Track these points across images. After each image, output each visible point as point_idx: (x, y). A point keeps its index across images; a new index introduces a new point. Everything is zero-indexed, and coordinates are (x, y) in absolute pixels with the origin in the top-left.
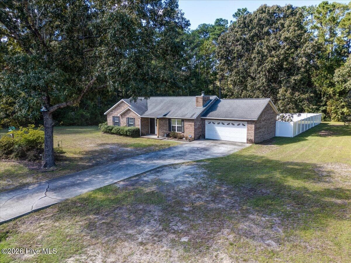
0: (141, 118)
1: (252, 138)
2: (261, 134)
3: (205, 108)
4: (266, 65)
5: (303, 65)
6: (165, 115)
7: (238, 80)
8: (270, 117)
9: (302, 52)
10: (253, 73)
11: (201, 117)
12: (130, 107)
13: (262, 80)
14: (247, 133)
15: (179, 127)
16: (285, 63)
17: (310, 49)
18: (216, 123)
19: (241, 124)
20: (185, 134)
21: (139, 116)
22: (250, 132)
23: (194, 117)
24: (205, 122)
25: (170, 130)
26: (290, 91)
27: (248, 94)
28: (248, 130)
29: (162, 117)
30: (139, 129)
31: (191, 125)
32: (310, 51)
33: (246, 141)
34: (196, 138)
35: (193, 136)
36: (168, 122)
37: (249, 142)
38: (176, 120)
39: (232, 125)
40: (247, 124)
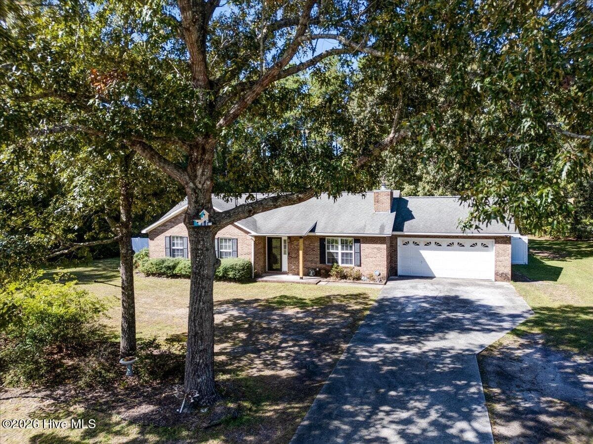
0: (256, 237)
1: (507, 270)
3: (394, 214)
6: (312, 231)
11: (393, 233)
14: (496, 261)
15: (347, 253)
18: (422, 244)
19: (479, 244)
21: (252, 233)
22: (501, 258)
23: (386, 232)
24: (397, 243)
25: (322, 261)
28: (498, 255)
29: (308, 234)
31: (378, 249)
33: (493, 277)
35: (385, 272)
36: (317, 244)
37: (500, 278)
38: (339, 239)
39: (458, 247)
40: (496, 243)
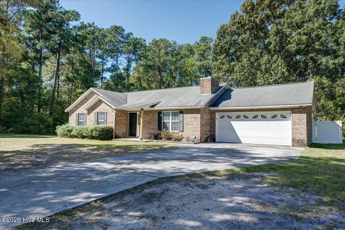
1: (303, 137)
3: (214, 95)
6: (153, 106)
11: (210, 108)
12: (101, 97)
14: (293, 129)
15: (175, 122)
18: (234, 117)
19: (279, 116)
20: (185, 134)
21: (114, 107)
23: (200, 104)
24: (215, 116)
25: (160, 128)
28: (294, 124)
29: (149, 109)
30: (112, 128)
31: (195, 118)
33: (290, 143)
34: (202, 140)
35: (199, 136)
36: (157, 116)
38: (171, 112)
39: (262, 118)
40: (292, 113)
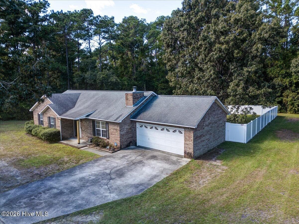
0: (61, 118)
1: (191, 151)
2: (203, 143)
3: (135, 107)
4: (213, 54)
5: (259, 54)
6: (88, 116)
7: (185, 72)
8: (217, 119)
9: (258, 36)
10: (201, 63)
11: (130, 120)
13: (210, 72)
14: (185, 144)
15: (104, 131)
16: (236, 51)
17: (267, 33)
18: (149, 127)
19: (177, 131)
20: (110, 141)
21: (58, 116)
22: (188, 142)
23: (118, 120)
24: (136, 126)
25: (94, 134)
26: (242, 85)
27: (194, 88)
28: (186, 140)
29: (85, 118)
30: (59, 132)
32: (266, 36)
33: (183, 154)
34: (123, 147)
35: (119, 144)
36: (92, 124)
37: (187, 156)
38: (101, 122)
40: (185, 131)
